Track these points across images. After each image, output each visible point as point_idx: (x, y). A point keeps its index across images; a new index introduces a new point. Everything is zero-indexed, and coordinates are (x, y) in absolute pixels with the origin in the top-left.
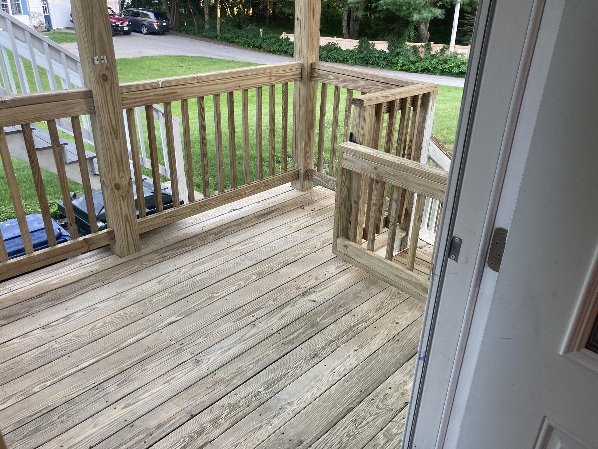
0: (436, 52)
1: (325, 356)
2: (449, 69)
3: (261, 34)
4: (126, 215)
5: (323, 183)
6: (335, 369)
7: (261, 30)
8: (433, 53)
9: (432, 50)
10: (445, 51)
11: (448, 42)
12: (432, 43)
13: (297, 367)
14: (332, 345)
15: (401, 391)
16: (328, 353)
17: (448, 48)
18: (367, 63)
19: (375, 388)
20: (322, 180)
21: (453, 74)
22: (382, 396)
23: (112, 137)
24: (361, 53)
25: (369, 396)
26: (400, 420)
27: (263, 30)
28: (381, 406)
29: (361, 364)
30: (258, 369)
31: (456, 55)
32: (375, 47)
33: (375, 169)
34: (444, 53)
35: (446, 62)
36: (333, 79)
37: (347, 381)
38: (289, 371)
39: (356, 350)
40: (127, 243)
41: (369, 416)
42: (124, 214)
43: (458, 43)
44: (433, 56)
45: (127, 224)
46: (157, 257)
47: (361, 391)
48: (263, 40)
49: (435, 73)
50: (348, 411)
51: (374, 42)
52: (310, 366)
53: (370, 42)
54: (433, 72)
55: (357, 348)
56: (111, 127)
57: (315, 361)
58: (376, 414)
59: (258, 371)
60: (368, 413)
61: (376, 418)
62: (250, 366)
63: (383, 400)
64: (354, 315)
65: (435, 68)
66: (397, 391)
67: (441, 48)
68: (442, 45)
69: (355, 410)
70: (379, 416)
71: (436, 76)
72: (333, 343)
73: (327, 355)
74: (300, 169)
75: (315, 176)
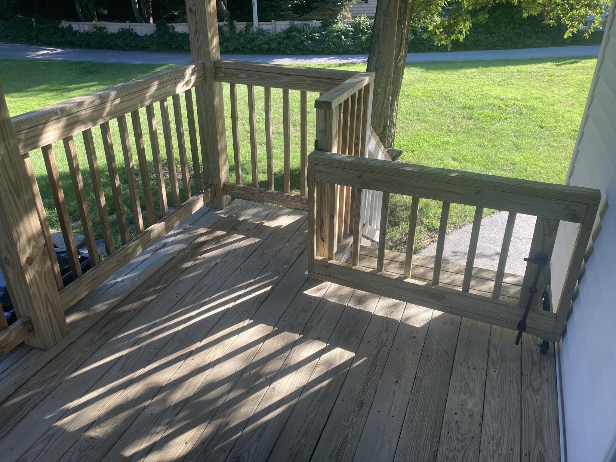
0: (241, 30)
1: (371, 400)
2: (258, 47)
3: (34, 24)
4: (46, 295)
5: (247, 196)
6: (390, 412)
7: (33, 20)
8: (238, 31)
9: (236, 28)
10: (249, 28)
11: (251, 20)
12: (235, 21)
13: (352, 424)
14: (371, 384)
15: (467, 413)
16: (372, 396)
17: (252, 25)
18: (171, 48)
19: (442, 419)
20: (246, 193)
21: (263, 51)
22: (454, 425)
23: (13, 197)
24: (162, 38)
25: (443, 430)
26: (488, 447)
27: (36, 19)
28: (461, 438)
29: (412, 396)
30: (312, 442)
31: (262, 32)
32: (176, 30)
33: (360, 177)
34: (249, 31)
35: (253, 40)
37: (412, 421)
38: (346, 432)
39: (397, 382)
40: (51, 330)
41: (457, 453)
42: (43, 294)
43: (261, 19)
44: (240, 34)
45: (49, 305)
46: (97, 337)
47: (432, 428)
48: (39, 31)
49: (245, 52)
50: (434, 456)
51: (173, 24)
52: (364, 418)
53: (169, 25)
54: (242, 52)
55: (396, 380)
56: (10, 184)
57: (365, 410)
58: (462, 448)
59: (314, 445)
60: (454, 451)
61: (465, 453)
62: (302, 442)
63: (458, 429)
64: (369, 342)
65: (244, 47)
66: (464, 414)
67: (245, 26)
68: (245, 23)
69: (440, 451)
70: (466, 450)
71: (247, 56)
72: (370, 382)
73: (372, 398)
74: (217, 185)
75: (236, 190)
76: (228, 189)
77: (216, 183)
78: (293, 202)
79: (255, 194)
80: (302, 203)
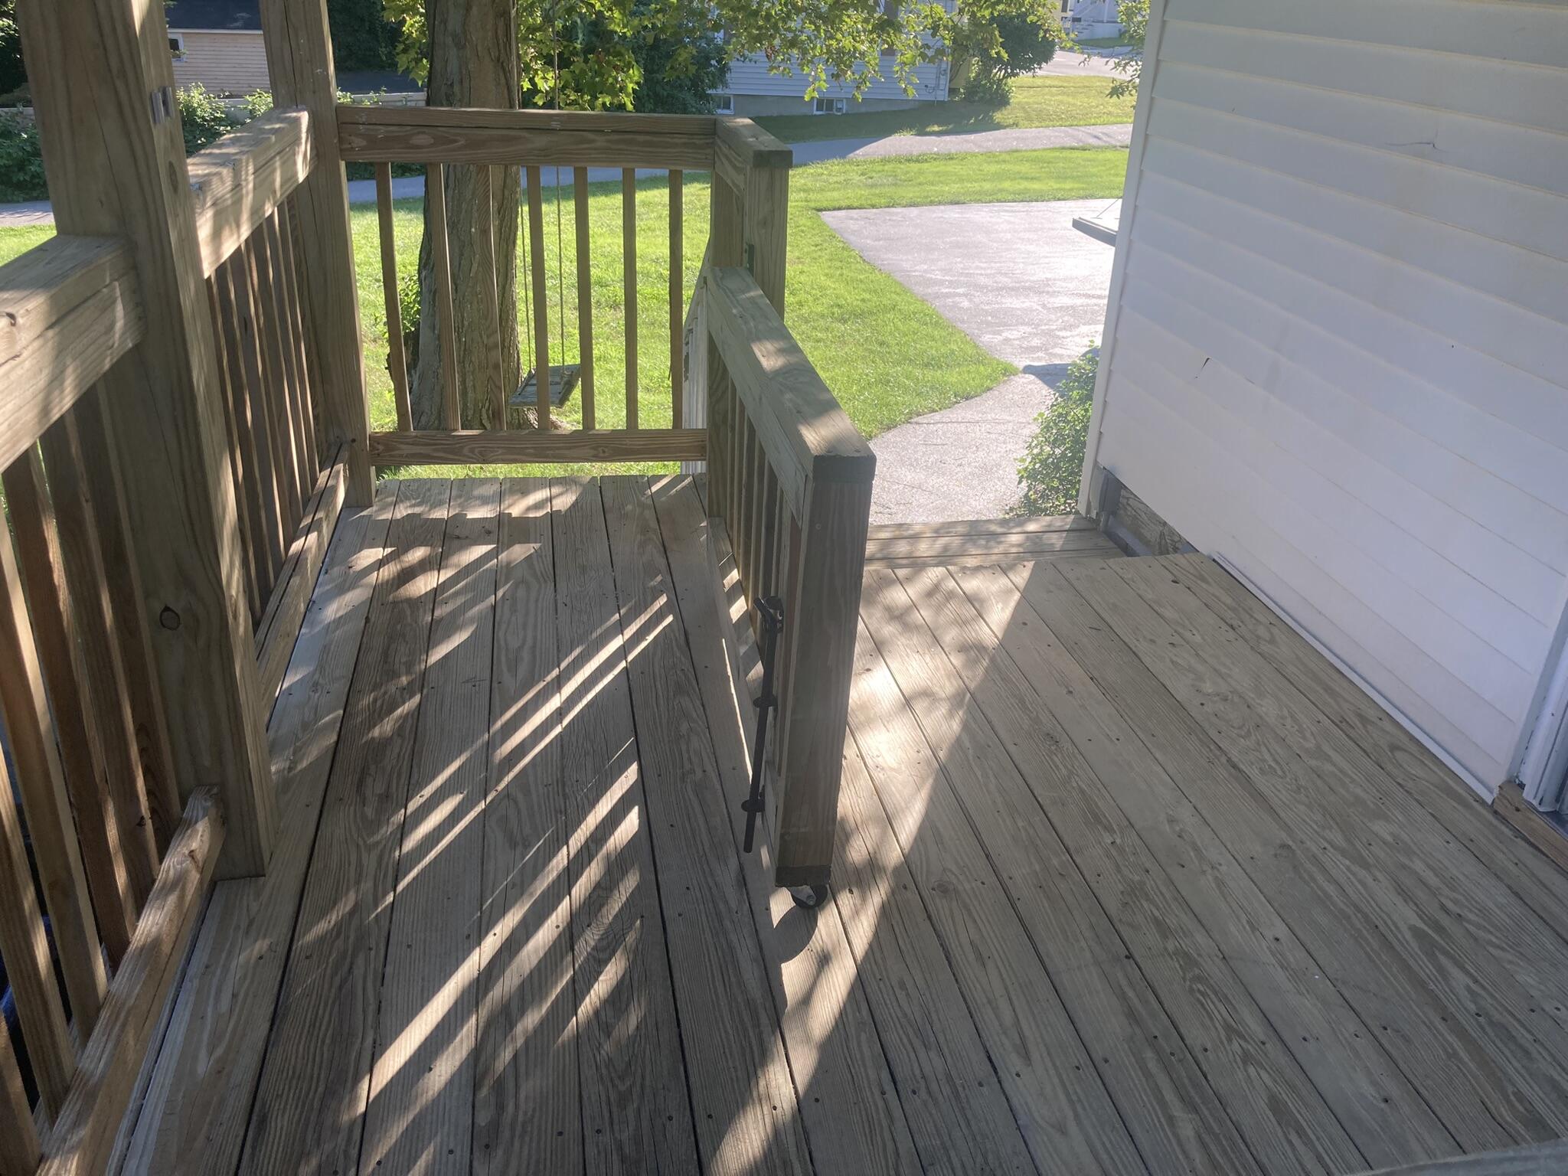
1: (1059, 728)
15: (1216, 699)
20: (435, 450)
36: (432, 145)
50: (1232, 766)
57: (1067, 745)
69: (1234, 758)
74: (354, 441)
75: (403, 446)
76: (381, 448)
77: (350, 437)
78: (570, 448)
79: (462, 447)
80: (593, 448)
